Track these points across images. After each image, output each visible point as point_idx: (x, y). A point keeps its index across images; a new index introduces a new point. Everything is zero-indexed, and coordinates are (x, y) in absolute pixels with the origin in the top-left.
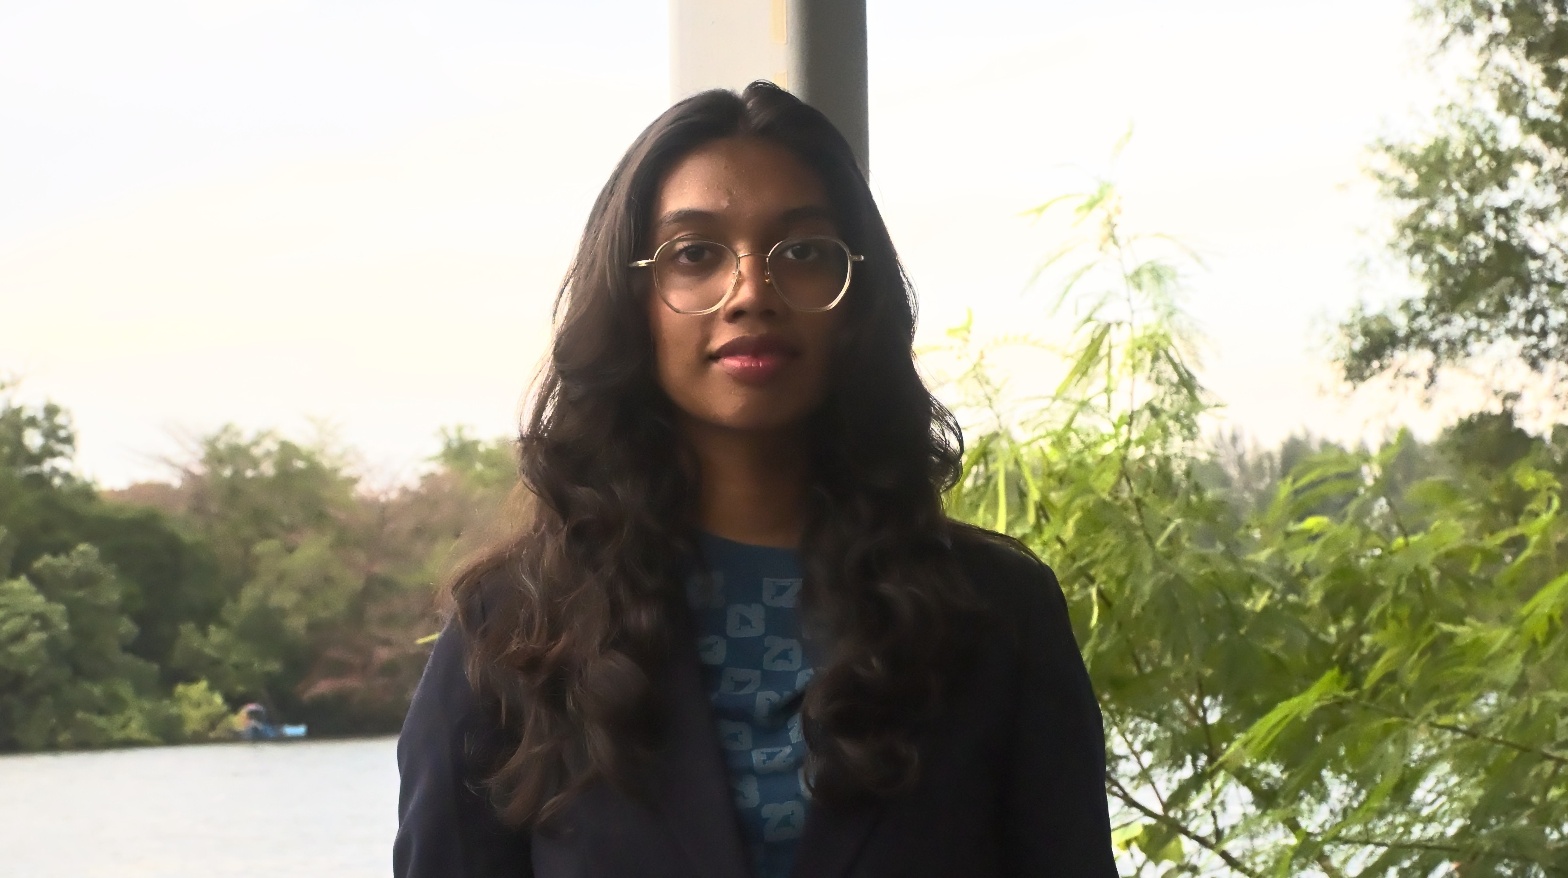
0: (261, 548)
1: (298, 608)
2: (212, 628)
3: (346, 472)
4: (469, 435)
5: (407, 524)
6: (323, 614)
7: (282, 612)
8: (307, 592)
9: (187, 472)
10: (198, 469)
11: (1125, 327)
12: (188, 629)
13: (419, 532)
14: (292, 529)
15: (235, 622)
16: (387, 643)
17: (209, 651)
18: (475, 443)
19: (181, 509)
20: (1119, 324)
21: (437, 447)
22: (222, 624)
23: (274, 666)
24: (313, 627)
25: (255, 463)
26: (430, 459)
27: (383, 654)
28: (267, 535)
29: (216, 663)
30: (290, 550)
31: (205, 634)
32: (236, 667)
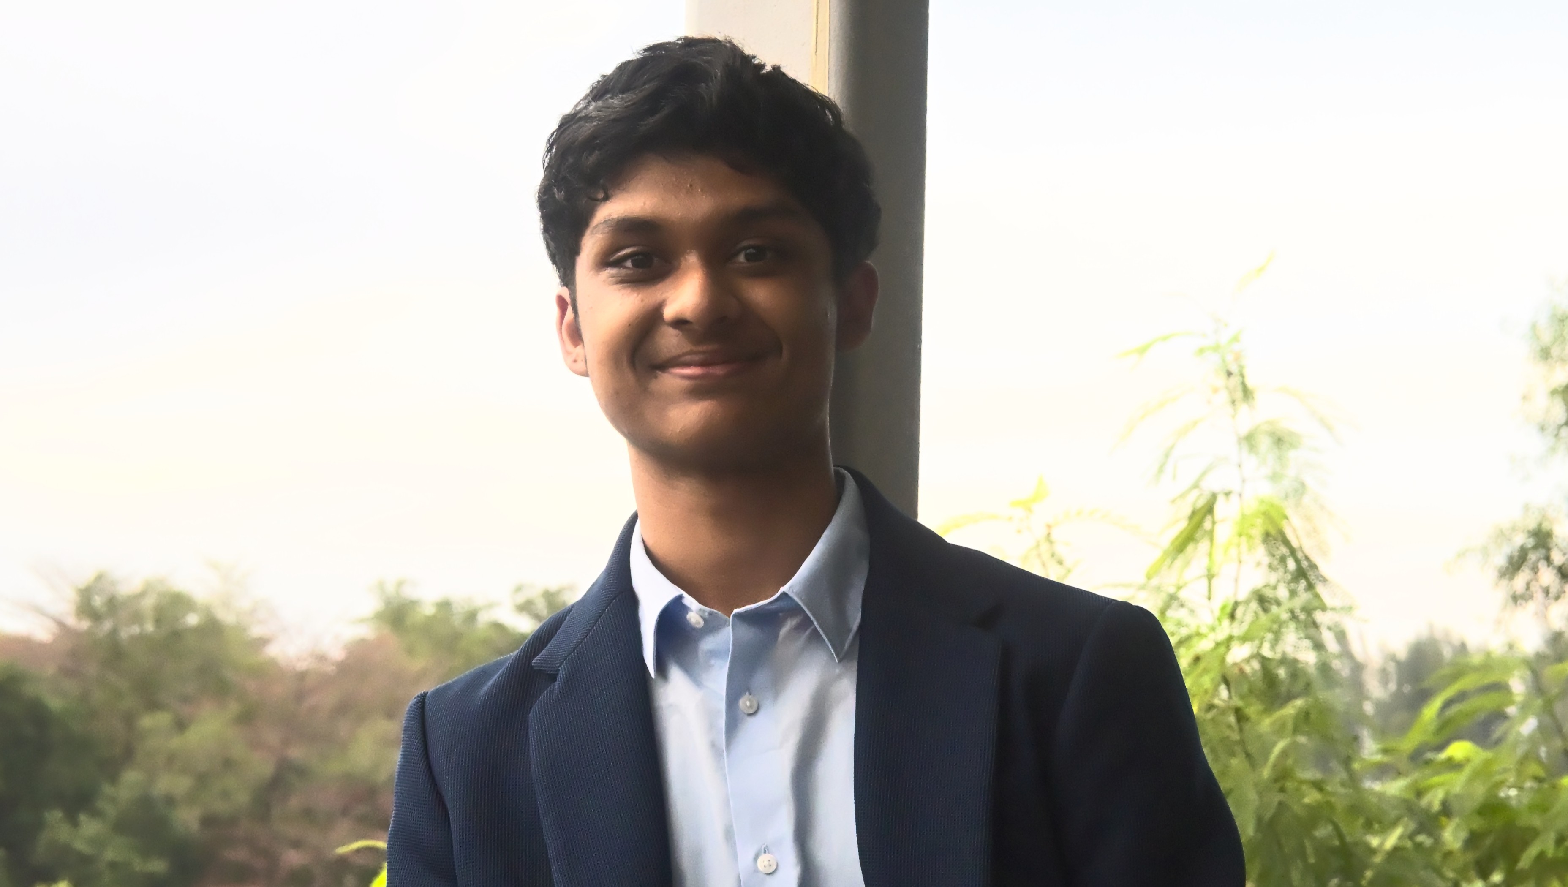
0: (147, 721)
1: (191, 798)
2: (83, 818)
3: (256, 631)
4: (410, 593)
5: (328, 699)
6: (221, 807)
7: (170, 801)
8: (202, 780)
9: (61, 625)
10: (72, 621)
11: (1234, 498)
12: (54, 816)
13: (344, 708)
14: (186, 699)
15: (111, 811)
16: (296, 844)
17: (80, 845)
18: (413, 604)
19: (50, 670)
20: (1228, 494)
21: (372, 605)
22: (96, 813)
23: (158, 866)
24: (209, 821)
25: (137, 618)
26: (362, 621)
27: (293, 858)
28: (153, 706)
29: (86, 860)
30: (181, 725)
31: (75, 823)
32: (113, 865)
